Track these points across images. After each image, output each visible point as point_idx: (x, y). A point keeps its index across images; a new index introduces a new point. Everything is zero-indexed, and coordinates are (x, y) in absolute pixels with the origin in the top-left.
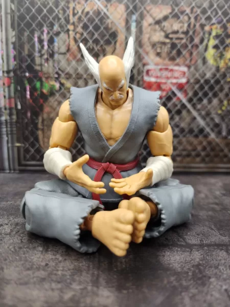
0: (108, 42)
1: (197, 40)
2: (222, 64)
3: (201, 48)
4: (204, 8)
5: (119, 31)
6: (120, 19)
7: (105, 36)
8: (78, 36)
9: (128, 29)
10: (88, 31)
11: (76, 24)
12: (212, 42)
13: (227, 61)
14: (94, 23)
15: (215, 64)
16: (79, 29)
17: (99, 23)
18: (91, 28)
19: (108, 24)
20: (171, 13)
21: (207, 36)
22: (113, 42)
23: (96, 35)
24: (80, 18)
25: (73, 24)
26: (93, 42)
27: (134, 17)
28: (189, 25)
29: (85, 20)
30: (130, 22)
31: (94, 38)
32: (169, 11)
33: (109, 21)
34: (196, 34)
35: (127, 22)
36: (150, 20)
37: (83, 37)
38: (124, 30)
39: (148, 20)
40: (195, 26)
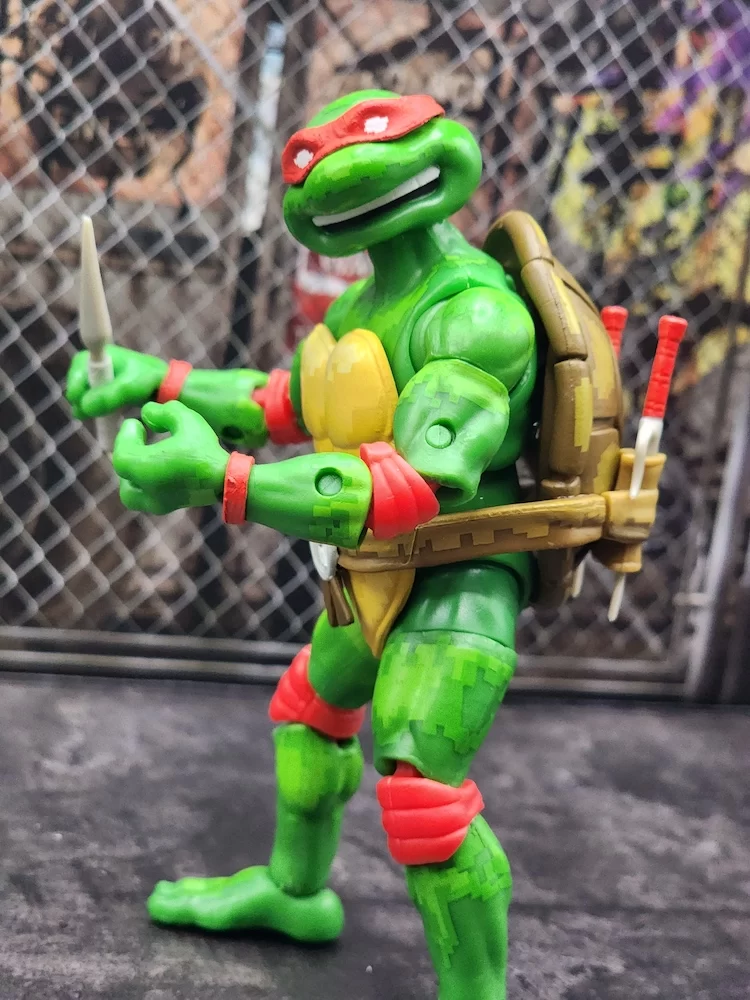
0: (161, 122)
1: (520, 147)
2: (615, 246)
3: (536, 176)
4: (557, 28)
5: (211, 80)
6: (218, 33)
7: (152, 93)
8: (36, 83)
9: (249, 76)
10: (83, 66)
11: (34, 33)
12: (581, 159)
13: (634, 236)
14: (111, 40)
15: (587, 243)
16: (45, 56)
17: (130, 42)
18: (95, 56)
19: (169, 48)
20: (424, 33)
21: (560, 131)
22: (182, 123)
23: (114, 89)
24: (51, 15)
25: (22, 32)
26: (100, 113)
27: (278, 34)
28: (494, 86)
29: (75, 23)
30: (261, 50)
31: (106, 96)
32: (420, 22)
33: (171, 38)
34: (519, 122)
35: (248, 49)
36: (342, 52)
37: (58, 90)
38: (231, 81)
39: (334, 50)
40: (515, 89)
